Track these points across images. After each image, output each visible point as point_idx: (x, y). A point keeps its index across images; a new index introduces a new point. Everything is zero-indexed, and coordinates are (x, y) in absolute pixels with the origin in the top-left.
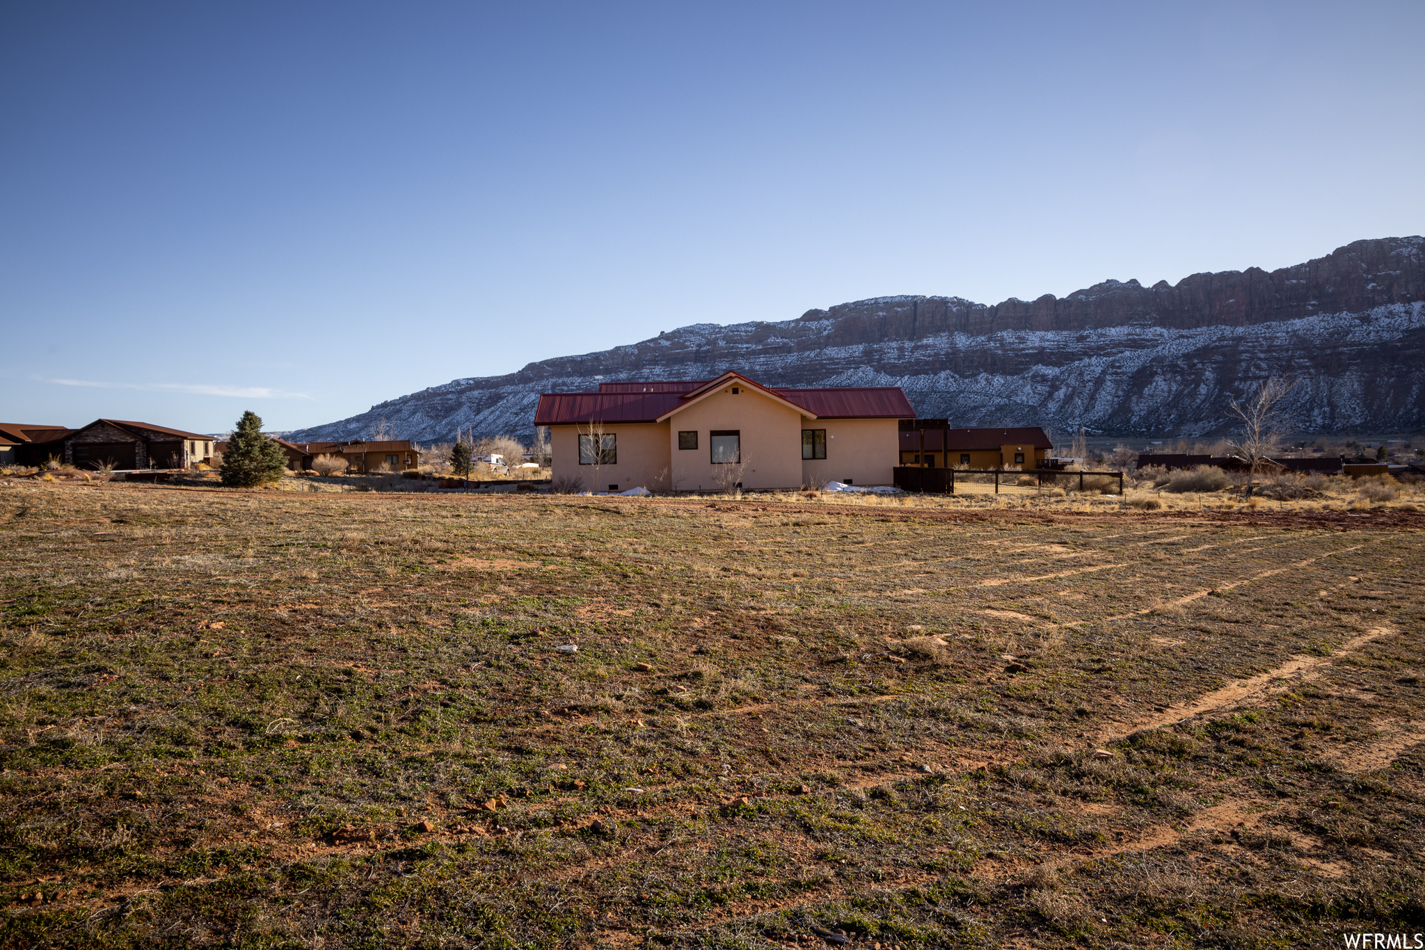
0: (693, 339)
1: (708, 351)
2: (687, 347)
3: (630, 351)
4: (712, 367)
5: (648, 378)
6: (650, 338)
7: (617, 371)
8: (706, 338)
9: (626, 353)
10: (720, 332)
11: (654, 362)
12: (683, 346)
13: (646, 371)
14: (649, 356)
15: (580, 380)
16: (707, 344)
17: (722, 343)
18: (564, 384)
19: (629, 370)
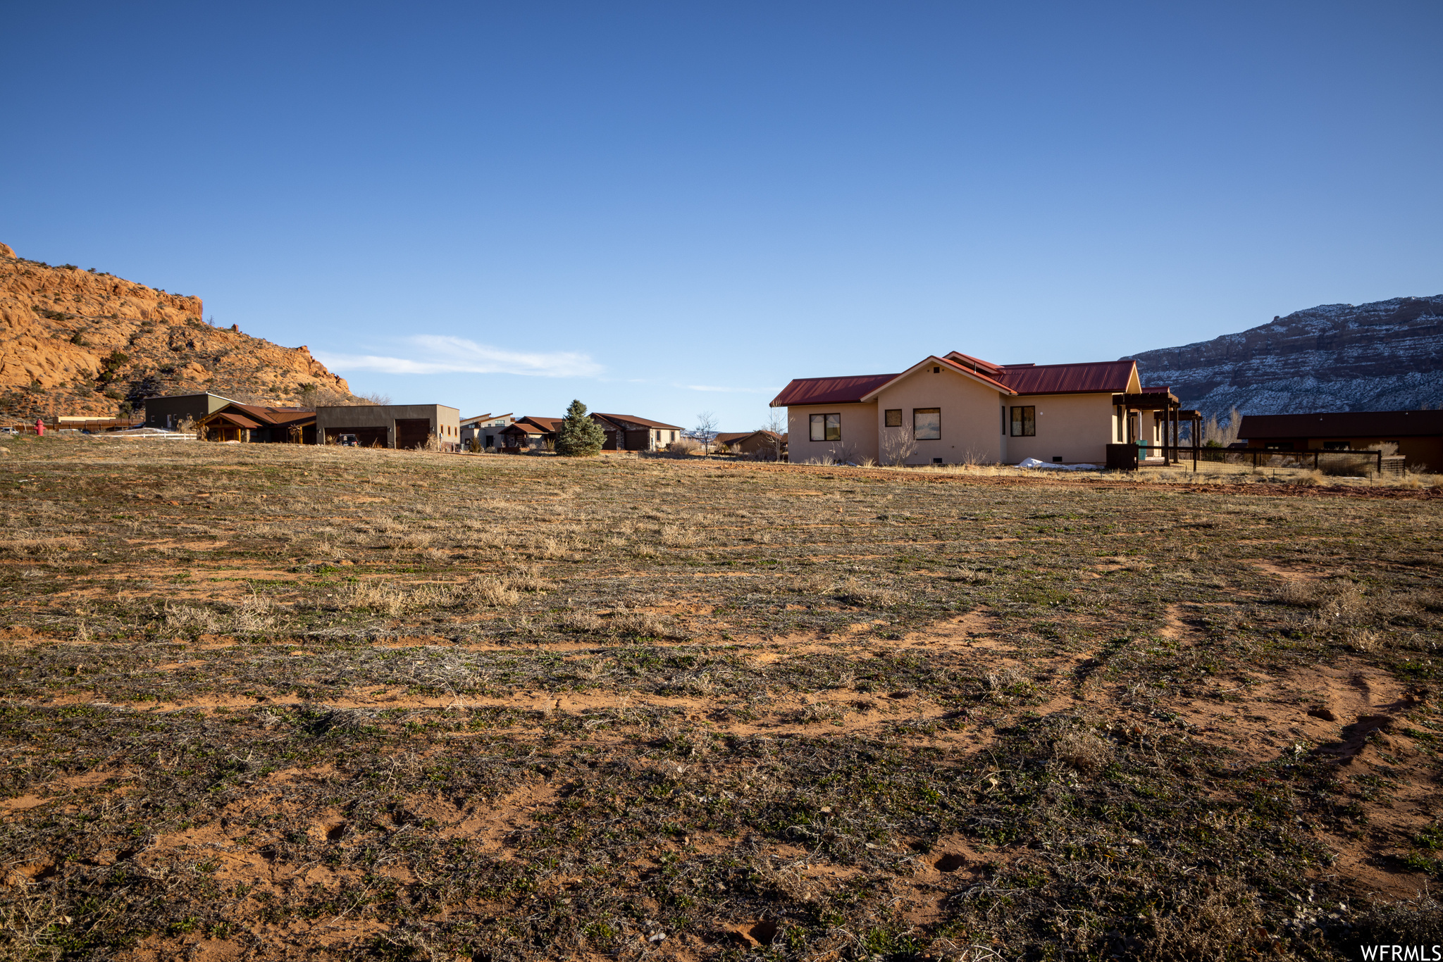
0: (1315, 323)
1: (1335, 336)
2: (1308, 333)
3: (1236, 340)
4: (1340, 354)
5: (1258, 369)
6: (1260, 324)
7: (1220, 362)
8: (1334, 321)
9: (1232, 343)
10: (1350, 313)
11: (1266, 351)
12: (1302, 331)
13: (1255, 362)
14: (1259, 345)
15: (1177, 374)
16: (1334, 328)
17: (1353, 326)
18: (1160, 378)
19: (1236, 361)
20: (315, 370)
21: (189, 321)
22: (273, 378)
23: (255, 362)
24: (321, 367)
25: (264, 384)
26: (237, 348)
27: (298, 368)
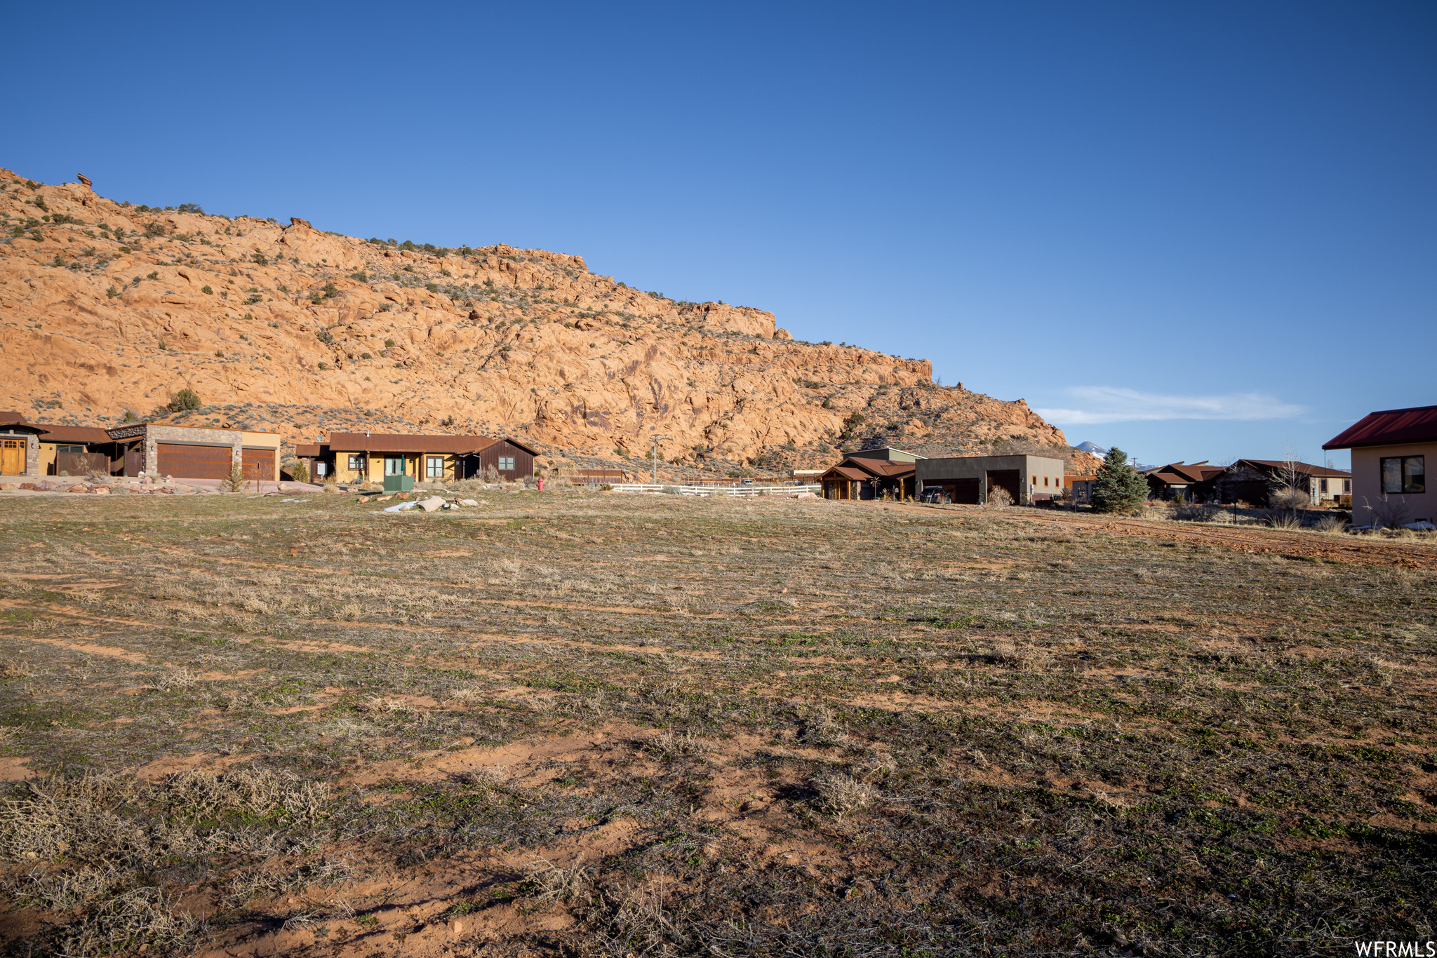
20: (1031, 421)
21: (920, 384)
22: (987, 431)
23: (972, 416)
24: (1038, 419)
25: (977, 437)
26: (959, 404)
27: (1015, 421)
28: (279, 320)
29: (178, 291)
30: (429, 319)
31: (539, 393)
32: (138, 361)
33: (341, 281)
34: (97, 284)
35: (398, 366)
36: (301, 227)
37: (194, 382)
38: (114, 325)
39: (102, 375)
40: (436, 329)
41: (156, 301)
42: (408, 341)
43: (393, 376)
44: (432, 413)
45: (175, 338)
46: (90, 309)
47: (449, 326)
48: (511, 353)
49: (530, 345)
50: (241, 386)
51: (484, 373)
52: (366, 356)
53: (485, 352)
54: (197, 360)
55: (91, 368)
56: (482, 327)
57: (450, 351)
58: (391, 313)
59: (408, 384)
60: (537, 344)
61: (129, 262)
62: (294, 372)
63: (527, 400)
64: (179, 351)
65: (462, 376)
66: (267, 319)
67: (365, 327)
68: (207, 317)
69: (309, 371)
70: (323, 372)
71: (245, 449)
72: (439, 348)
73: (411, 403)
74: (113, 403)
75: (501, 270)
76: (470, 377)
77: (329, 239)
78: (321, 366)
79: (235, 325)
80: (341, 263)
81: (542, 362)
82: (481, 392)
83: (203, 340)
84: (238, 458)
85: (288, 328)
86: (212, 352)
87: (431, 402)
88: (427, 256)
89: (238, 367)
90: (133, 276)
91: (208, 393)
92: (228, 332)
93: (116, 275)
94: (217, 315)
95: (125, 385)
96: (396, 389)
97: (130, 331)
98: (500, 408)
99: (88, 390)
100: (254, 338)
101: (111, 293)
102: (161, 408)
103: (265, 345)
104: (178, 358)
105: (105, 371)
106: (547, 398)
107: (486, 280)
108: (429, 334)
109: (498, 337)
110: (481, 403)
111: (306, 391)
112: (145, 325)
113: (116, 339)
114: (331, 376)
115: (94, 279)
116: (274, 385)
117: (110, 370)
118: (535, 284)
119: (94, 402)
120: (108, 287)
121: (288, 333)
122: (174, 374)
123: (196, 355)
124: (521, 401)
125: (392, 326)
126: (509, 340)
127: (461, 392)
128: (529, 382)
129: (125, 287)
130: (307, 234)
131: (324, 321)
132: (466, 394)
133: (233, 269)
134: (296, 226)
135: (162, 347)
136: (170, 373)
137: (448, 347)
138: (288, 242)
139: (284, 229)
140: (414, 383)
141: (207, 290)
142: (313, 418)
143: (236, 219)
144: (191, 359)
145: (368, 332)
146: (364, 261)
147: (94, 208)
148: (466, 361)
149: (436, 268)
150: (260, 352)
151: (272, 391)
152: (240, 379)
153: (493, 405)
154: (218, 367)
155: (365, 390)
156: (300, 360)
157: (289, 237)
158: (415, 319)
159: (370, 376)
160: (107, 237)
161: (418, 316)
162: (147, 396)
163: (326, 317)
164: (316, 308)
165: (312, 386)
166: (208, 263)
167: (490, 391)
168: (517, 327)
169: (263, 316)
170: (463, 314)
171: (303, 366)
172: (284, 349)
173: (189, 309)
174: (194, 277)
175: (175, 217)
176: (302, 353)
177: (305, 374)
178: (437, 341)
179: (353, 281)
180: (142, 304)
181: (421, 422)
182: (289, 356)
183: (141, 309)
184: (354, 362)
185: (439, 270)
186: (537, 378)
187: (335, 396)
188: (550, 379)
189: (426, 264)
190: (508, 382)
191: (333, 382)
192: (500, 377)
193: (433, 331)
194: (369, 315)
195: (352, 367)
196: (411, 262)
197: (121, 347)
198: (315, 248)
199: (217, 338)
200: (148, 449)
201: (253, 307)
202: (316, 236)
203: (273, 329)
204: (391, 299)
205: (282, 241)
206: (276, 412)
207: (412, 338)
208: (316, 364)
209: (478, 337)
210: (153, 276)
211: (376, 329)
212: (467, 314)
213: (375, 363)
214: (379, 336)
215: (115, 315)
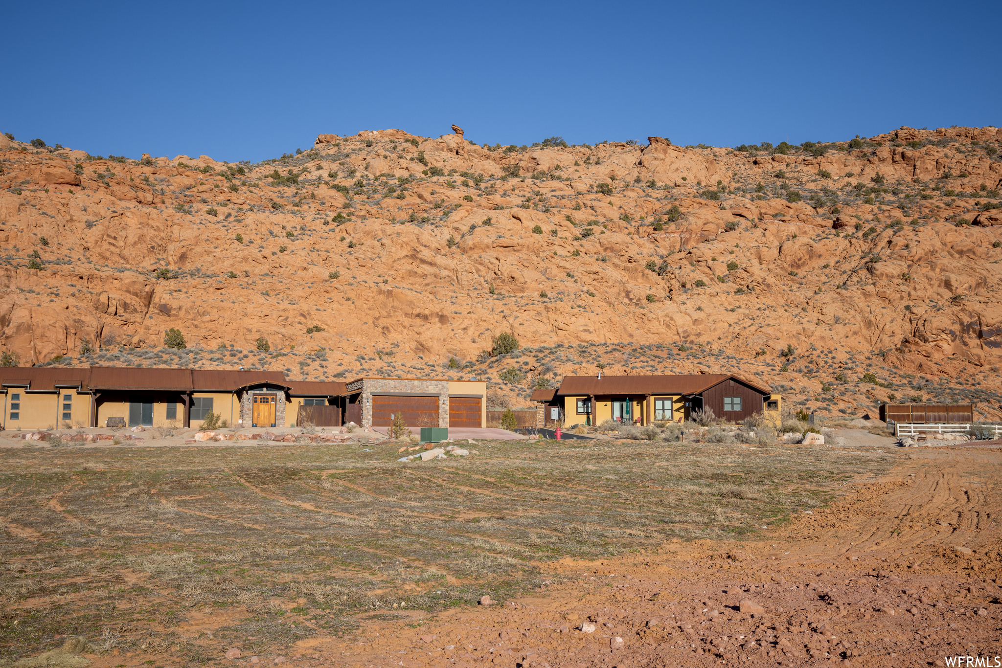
28: (609, 253)
29: (507, 235)
30: (781, 234)
31: (915, 310)
32: (469, 307)
33: (687, 202)
34: (439, 235)
35: (739, 291)
36: (659, 146)
37: (516, 325)
38: (451, 274)
39: (435, 323)
40: (787, 245)
41: (488, 247)
42: (755, 262)
43: (730, 304)
44: (770, 343)
45: (503, 281)
46: (430, 260)
47: (804, 240)
48: (878, 266)
49: (905, 253)
50: (561, 326)
51: (844, 291)
52: (700, 284)
53: (847, 267)
54: (522, 302)
55: (426, 318)
56: (846, 237)
57: (806, 268)
58: (737, 232)
59: (747, 312)
60: (914, 251)
61: (467, 211)
62: (621, 307)
63: (899, 320)
64: (507, 294)
65: (817, 297)
66: (596, 253)
67: (705, 251)
68: (534, 257)
69: (637, 304)
70: (651, 305)
71: (453, 398)
72: (792, 266)
73: (747, 332)
74: (444, 350)
75: (894, 161)
76: (827, 297)
77: (690, 154)
78: (649, 299)
79: (562, 263)
80: (703, 179)
81: (920, 273)
82: (840, 314)
83: (529, 281)
84: (445, 407)
85: (616, 261)
86: (536, 293)
87: (770, 331)
88: (802, 157)
89: (558, 307)
90: (469, 225)
91: (529, 335)
92: (555, 271)
93: (456, 225)
94: (545, 254)
95: (455, 332)
96: (732, 318)
97: (465, 278)
98: (865, 331)
99: (422, 339)
100: (580, 275)
101: (451, 243)
102: (484, 352)
103: (590, 281)
104: (504, 302)
105: (437, 319)
106: (925, 316)
107: (874, 176)
108: (780, 252)
109: (865, 247)
110: (839, 327)
111: (632, 325)
112: (478, 271)
113: (452, 287)
114: (660, 308)
115: (437, 231)
116: (594, 323)
117: (443, 319)
118: (941, 172)
119: (428, 350)
120: (448, 237)
121: (616, 266)
122: (499, 318)
123: (522, 297)
124: (892, 321)
125: (737, 246)
126: (879, 248)
127: (815, 315)
128: (902, 298)
129: (463, 235)
130: (665, 152)
131: (665, 248)
132: (821, 317)
133: (578, 203)
134: (654, 145)
135: (492, 292)
136: (496, 317)
137: (804, 264)
138: (646, 164)
139: (642, 150)
140: (754, 309)
141: (538, 230)
142: (621, 356)
143: (596, 146)
144: (516, 301)
145: (708, 255)
146: (730, 173)
147: (466, 155)
148: (824, 279)
149: (812, 170)
150: (585, 289)
151: (591, 329)
152: (560, 318)
153: (855, 328)
154: (540, 307)
155: (695, 322)
156: (628, 293)
157: (647, 158)
158: (764, 235)
159: (702, 306)
160: (467, 185)
161: (767, 232)
162: (474, 342)
163: (667, 243)
164: (656, 235)
165: (639, 321)
166: (555, 199)
167: (852, 312)
168: (890, 232)
169: (593, 250)
170: (824, 223)
171: (631, 300)
172: (610, 283)
173: (518, 251)
174: (526, 218)
175: (537, 154)
176: (629, 287)
177: (633, 308)
178: (789, 259)
179: (700, 200)
180: (476, 251)
181: (758, 354)
182: (616, 290)
183: (475, 256)
184: (685, 292)
185: (816, 171)
186: (913, 292)
187: (662, 329)
188: (930, 292)
189: (802, 167)
190: (875, 300)
191: (661, 314)
192: (864, 294)
193: (783, 248)
194: (712, 237)
195: (684, 297)
196: (783, 167)
197: (455, 295)
198: (674, 166)
199: (543, 278)
200: (364, 400)
201: (583, 242)
202: (676, 153)
203: (600, 263)
204: (741, 215)
205: (640, 163)
206: (584, 352)
207: (760, 258)
208: (643, 296)
209: (841, 248)
210: (488, 222)
211: (718, 251)
212: (830, 223)
213: (708, 290)
214: (722, 259)
215: (451, 263)
